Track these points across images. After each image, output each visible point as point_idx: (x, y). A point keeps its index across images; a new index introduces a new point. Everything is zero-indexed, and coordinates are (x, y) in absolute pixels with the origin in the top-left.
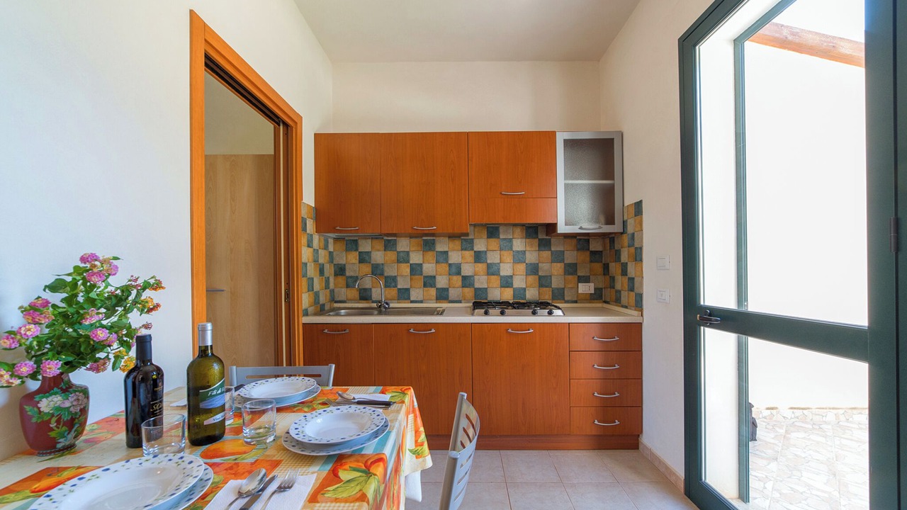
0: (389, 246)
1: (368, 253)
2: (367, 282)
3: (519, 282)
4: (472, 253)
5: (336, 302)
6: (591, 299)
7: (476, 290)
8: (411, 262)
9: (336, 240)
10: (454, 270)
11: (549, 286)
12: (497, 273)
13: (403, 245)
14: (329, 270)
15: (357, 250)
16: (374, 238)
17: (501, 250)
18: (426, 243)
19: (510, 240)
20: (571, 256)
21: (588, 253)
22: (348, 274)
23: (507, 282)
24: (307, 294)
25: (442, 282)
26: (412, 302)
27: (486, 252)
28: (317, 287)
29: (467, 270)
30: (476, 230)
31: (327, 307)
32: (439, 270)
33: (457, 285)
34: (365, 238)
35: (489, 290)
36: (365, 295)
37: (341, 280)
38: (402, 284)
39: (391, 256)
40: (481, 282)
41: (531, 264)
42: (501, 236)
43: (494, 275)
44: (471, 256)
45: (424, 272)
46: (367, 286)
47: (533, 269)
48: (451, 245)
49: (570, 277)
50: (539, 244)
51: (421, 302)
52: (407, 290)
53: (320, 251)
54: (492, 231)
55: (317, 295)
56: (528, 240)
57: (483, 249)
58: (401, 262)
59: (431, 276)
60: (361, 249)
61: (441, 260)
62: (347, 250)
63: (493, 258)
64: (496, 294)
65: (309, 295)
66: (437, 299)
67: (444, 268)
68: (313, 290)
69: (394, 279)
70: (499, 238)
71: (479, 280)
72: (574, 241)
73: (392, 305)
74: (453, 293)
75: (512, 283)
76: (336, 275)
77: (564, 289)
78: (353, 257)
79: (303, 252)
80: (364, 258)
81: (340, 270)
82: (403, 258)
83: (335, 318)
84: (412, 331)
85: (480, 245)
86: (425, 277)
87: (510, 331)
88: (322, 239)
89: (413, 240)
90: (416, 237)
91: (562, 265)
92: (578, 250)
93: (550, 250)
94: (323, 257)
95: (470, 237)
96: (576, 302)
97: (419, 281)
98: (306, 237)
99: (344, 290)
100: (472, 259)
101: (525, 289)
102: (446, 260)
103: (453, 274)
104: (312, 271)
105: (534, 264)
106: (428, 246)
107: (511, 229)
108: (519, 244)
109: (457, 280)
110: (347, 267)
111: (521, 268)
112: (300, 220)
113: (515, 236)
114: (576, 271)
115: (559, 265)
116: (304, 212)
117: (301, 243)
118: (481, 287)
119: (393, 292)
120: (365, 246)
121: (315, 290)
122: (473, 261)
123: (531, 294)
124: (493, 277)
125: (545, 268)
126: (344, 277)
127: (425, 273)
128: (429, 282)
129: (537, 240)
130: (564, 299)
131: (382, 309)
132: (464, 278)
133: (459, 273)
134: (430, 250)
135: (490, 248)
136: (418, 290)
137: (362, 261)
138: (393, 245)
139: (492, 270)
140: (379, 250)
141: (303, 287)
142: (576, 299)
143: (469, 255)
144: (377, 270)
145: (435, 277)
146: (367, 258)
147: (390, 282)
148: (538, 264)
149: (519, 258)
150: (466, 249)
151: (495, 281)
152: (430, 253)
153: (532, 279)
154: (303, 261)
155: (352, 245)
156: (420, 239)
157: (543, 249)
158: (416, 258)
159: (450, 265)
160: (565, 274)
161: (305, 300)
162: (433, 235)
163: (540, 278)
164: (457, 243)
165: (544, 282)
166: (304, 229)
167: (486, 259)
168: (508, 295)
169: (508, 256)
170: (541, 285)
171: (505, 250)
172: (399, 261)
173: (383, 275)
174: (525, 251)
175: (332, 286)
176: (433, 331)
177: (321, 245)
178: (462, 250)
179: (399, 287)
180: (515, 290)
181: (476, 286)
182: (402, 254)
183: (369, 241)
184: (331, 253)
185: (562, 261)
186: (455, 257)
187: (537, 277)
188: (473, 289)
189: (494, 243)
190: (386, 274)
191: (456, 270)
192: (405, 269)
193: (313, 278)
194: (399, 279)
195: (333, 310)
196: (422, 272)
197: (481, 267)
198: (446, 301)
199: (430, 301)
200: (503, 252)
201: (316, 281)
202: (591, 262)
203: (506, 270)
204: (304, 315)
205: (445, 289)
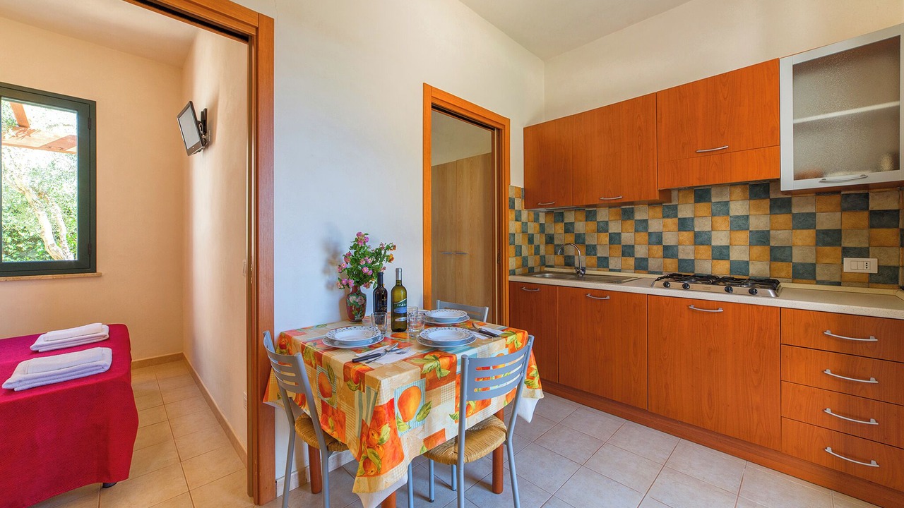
0: (590, 216)
1: (572, 224)
2: (570, 251)
3: (738, 254)
4: (676, 220)
5: (547, 266)
6: (869, 282)
7: (681, 261)
8: (610, 232)
9: (547, 213)
10: (654, 239)
11: (788, 259)
12: (707, 242)
13: (603, 215)
14: (539, 239)
15: (563, 221)
16: (577, 209)
17: (713, 215)
18: (625, 211)
19: (727, 204)
20: (828, 220)
21: (866, 214)
22: (556, 242)
23: (721, 253)
24: (514, 259)
25: (641, 251)
26: (611, 270)
27: (693, 219)
28: (525, 252)
29: (669, 239)
30: (681, 194)
31: (536, 270)
32: (638, 239)
33: (657, 256)
34: (569, 210)
35: (696, 263)
36: (569, 262)
37: (550, 247)
38: (601, 253)
39: (592, 225)
40: (686, 252)
41: (757, 232)
42: (714, 200)
43: (703, 244)
44: (674, 224)
45: (622, 241)
46: (571, 254)
47: (761, 238)
48: (651, 213)
49: (827, 249)
50: (771, 206)
51: (619, 271)
52: (606, 259)
53: (529, 223)
54: (702, 194)
55: (525, 260)
56: (752, 202)
57: (690, 215)
58: (601, 232)
59: (630, 245)
60: (566, 221)
61: (641, 229)
62: (555, 222)
63: (702, 225)
64: (706, 266)
65: (517, 260)
66: (635, 269)
67: (643, 237)
68: (521, 255)
69: (594, 247)
70: (710, 201)
71: (684, 250)
72: (836, 199)
73: (587, 272)
74: (653, 264)
75: (729, 255)
76: (547, 243)
77: (814, 265)
78: (560, 228)
79: (510, 225)
80: (569, 229)
81: (550, 240)
82: (603, 228)
83: (540, 279)
84: (588, 296)
85: (685, 211)
86: (623, 246)
87: (692, 307)
88: (532, 214)
89: (613, 209)
90: (615, 207)
91: (812, 232)
92: (843, 210)
93: (790, 212)
94: (533, 228)
95: (674, 203)
96: (839, 284)
97: (618, 250)
98: (514, 213)
99: (553, 256)
100: (675, 227)
101: (747, 263)
102: (646, 229)
103: (653, 244)
104: (519, 239)
105: (763, 231)
106: (627, 214)
107: (727, 191)
108: (739, 207)
109: (658, 250)
110: (555, 237)
111: (743, 237)
112: (507, 201)
113: (733, 198)
114: (840, 239)
115: (805, 232)
116: (511, 194)
117: (508, 218)
118: (686, 258)
119: (593, 260)
120: (570, 217)
121: (523, 255)
122: (676, 229)
123: (758, 268)
124: (702, 247)
125: (780, 236)
126: (553, 245)
127: (623, 243)
128: (628, 251)
129: (768, 201)
130: (815, 279)
131: (579, 275)
132: (666, 248)
133: (660, 242)
134: (629, 218)
135: (699, 214)
136: (616, 259)
137: (567, 231)
138: (594, 215)
139: (701, 239)
140: (581, 221)
141: (510, 252)
142: (837, 280)
143: (672, 223)
144: (579, 240)
145: (633, 246)
146: (571, 228)
147: (591, 250)
148: (768, 231)
149: (740, 224)
150: (668, 217)
151: (704, 251)
152: (629, 222)
153: (757, 250)
154: (511, 232)
155: (559, 217)
156: (619, 209)
157: (778, 211)
158: (614, 227)
159: (650, 234)
160: (817, 244)
161: (512, 262)
162: (631, 203)
163: (772, 249)
164: (658, 211)
165: (778, 254)
166: (512, 207)
167: (693, 226)
168: (722, 269)
169: (723, 223)
170: (774, 258)
171: (719, 215)
172: (598, 231)
173: (584, 243)
174: (748, 216)
175: (542, 252)
176: (608, 298)
177: (530, 218)
178: (664, 217)
179: (598, 255)
180: (732, 263)
181: (680, 258)
182: (601, 224)
183: (573, 212)
184: (541, 225)
185: (812, 226)
186: (655, 226)
187: (767, 248)
188: (676, 260)
189: (703, 208)
190: (587, 243)
191: (657, 239)
192: (604, 238)
193: (521, 246)
194: (598, 247)
195: (540, 273)
196: (620, 241)
197: (686, 236)
198: (645, 272)
199: (627, 271)
200: (716, 218)
201: (524, 248)
202: (872, 227)
203: (720, 239)
204: (510, 275)
205: (644, 259)
